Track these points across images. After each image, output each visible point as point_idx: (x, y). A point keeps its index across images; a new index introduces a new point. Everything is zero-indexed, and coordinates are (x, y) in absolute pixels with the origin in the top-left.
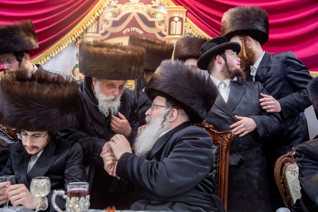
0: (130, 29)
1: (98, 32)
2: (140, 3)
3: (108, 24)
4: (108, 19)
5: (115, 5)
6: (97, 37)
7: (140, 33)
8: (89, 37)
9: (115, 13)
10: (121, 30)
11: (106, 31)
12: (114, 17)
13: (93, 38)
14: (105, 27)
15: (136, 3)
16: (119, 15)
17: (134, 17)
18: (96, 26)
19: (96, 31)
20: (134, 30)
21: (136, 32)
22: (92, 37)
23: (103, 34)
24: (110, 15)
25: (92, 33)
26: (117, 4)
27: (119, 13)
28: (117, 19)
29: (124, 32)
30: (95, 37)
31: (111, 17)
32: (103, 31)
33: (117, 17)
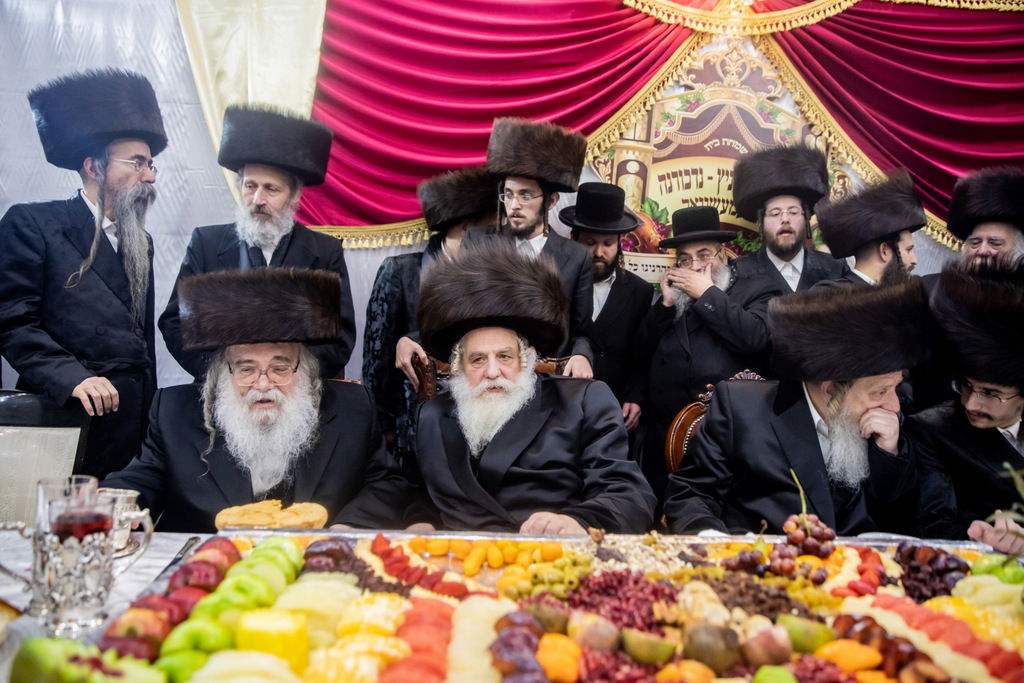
0: (721, 142)
1: (648, 141)
2: (743, 87)
3: (672, 123)
4: (673, 112)
5: (689, 83)
6: (646, 151)
7: (741, 152)
8: (628, 148)
9: (688, 101)
10: (700, 140)
11: (666, 138)
12: (686, 111)
13: (637, 153)
14: (665, 129)
15: (734, 85)
16: (697, 107)
17: (729, 116)
18: (645, 126)
19: (643, 138)
20: (728, 144)
21: (734, 149)
22: (634, 149)
23: (660, 146)
24: (678, 104)
25: (634, 140)
26: (694, 81)
27: (698, 103)
28: (693, 115)
29: (706, 146)
30: (641, 150)
31: (678, 110)
32: (659, 140)
33: (692, 111)
